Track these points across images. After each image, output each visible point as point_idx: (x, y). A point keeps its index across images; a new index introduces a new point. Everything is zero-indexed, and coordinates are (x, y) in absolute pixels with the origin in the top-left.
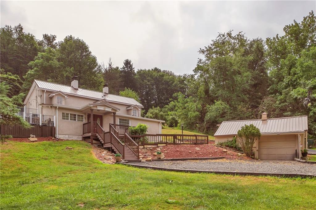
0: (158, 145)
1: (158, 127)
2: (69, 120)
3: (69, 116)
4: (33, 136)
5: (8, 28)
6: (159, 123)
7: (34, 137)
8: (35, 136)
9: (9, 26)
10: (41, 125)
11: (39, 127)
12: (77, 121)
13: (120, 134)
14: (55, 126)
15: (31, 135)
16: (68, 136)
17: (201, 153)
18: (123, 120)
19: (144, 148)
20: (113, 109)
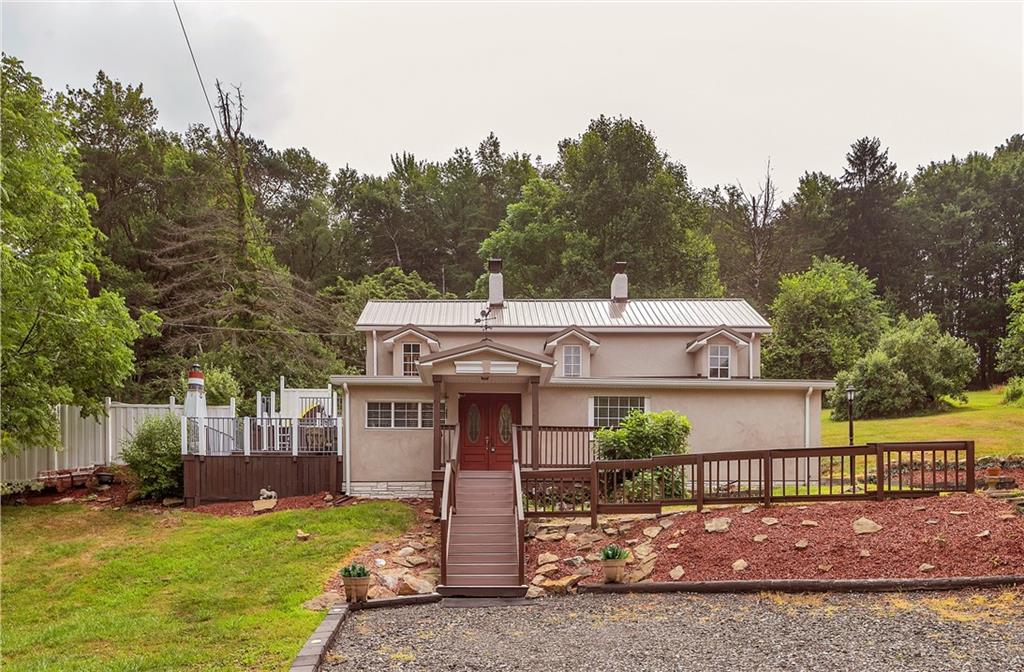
0: (660, 511)
1: (801, 413)
2: (393, 426)
3: (390, 413)
4: (269, 493)
5: (460, 157)
6: (803, 392)
7: (270, 497)
8: (273, 493)
9: (464, 150)
10: (295, 453)
11: (289, 461)
12: (420, 426)
13: (545, 466)
14: (340, 453)
15: (263, 490)
16: (385, 485)
17: (865, 553)
18: (614, 401)
19: (594, 525)
20: (522, 364)
